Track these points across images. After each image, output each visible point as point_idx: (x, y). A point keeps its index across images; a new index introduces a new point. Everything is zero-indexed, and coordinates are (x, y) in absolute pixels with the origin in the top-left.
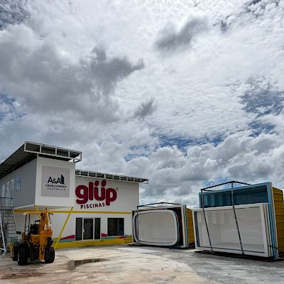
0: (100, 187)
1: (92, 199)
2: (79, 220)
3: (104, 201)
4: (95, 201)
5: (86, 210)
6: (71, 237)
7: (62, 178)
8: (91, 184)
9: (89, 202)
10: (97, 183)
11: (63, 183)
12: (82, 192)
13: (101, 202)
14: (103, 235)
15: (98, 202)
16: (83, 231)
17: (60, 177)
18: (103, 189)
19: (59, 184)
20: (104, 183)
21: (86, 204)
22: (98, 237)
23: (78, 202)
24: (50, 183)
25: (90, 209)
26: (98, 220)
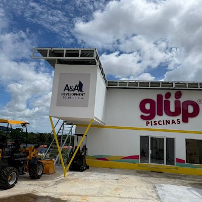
3: (180, 117)
4: (165, 117)
7: (81, 85)
8: (160, 97)
10: (168, 95)
11: (81, 90)
12: (148, 106)
13: (175, 119)
14: (179, 161)
15: (171, 119)
16: (150, 152)
17: (78, 84)
18: (177, 103)
19: (76, 92)
21: (153, 121)
23: (143, 117)
24: (67, 91)
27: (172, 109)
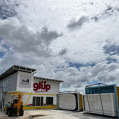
0: (43, 84)
1: (40, 89)
2: (34, 98)
3: (45, 90)
4: (41, 90)
5: (37, 93)
6: (31, 105)
7: (28, 80)
8: (40, 82)
9: (39, 90)
10: (42, 82)
11: (28, 82)
12: (36, 86)
14: (44, 104)
15: (43, 90)
16: (36, 102)
17: (27, 80)
18: (45, 85)
19: (27, 82)
20: (45, 82)
21: (37, 91)
22: (42, 105)
23: (34, 90)
24: (23, 82)
25: (39, 93)
26: (42, 98)
27: (43, 87)
